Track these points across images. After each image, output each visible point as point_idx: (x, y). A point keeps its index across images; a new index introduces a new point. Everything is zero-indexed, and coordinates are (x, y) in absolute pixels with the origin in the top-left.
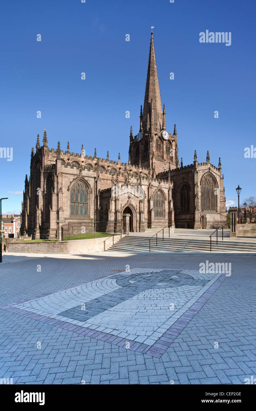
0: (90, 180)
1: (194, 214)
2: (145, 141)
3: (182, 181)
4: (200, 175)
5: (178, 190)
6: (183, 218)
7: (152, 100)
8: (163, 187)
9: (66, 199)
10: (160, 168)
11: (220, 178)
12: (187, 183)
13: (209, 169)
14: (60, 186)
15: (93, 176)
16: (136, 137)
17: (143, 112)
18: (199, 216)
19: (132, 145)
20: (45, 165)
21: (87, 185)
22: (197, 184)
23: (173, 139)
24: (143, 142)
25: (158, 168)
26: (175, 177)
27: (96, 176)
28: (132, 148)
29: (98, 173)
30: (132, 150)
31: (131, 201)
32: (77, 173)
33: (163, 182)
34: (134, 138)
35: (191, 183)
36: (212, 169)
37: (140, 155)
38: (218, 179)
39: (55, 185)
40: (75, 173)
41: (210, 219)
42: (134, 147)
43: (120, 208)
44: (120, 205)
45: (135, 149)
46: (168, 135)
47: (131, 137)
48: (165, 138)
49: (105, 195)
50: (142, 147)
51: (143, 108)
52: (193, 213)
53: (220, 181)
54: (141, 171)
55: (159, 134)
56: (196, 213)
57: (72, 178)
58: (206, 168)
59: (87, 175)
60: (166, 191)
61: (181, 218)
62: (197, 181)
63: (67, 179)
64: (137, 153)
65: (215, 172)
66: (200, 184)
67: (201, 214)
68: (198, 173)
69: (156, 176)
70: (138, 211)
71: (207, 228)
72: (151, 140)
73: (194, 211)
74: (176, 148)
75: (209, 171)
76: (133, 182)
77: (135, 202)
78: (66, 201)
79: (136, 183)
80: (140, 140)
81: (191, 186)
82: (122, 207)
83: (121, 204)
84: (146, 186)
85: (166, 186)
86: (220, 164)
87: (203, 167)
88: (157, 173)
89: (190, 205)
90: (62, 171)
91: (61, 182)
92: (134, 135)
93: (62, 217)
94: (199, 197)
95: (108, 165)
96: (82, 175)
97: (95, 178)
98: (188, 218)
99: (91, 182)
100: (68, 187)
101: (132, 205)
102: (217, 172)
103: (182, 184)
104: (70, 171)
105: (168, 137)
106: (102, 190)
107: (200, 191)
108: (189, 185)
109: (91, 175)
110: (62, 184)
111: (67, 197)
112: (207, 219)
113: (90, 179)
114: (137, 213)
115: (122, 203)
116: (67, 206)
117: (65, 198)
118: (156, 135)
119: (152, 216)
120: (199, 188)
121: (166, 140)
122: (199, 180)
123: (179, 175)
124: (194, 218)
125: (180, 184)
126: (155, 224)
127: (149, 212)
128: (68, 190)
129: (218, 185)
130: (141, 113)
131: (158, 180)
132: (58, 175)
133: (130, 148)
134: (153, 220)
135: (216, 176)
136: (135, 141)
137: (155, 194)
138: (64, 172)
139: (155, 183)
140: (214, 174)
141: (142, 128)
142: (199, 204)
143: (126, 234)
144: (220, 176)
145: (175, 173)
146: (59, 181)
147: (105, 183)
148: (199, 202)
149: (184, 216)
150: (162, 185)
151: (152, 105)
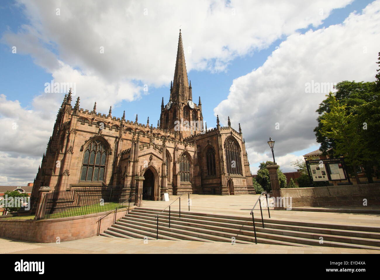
0: (110, 140)
1: (220, 178)
2: (174, 109)
3: (207, 144)
4: (223, 137)
5: (204, 154)
6: (210, 182)
7: (180, 76)
8: (190, 150)
9: (77, 161)
10: (187, 134)
11: (242, 142)
12: (212, 146)
13: (231, 133)
14: (70, 144)
15: (114, 135)
16: (166, 106)
17: (172, 86)
18: (226, 180)
19: (163, 113)
20: (64, 122)
21: (106, 145)
22: (221, 146)
23: (198, 108)
24: (173, 110)
25: (185, 133)
26: (200, 140)
27: (118, 135)
28: (163, 115)
29: (120, 132)
30: (163, 117)
31: (152, 163)
32: (96, 131)
33: (189, 145)
34: (164, 107)
35: (215, 146)
36: (234, 133)
37: (169, 122)
38: (240, 143)
39: (65, 143)
40: (94, 131)
41: (236, 183)
42: (164, 115)
43: (139, 172)
44: (139, 167)
45: (165, 117)
46: (194, 105)
47: (162, 106)
48: (191, 107)
49: (126, 156)
50: (171, 115)
51: (173, 83)
52: (219, 176)
53: (242, 144)
54: (169, 135)
55: (186, 104)
56: (222, 177)
57: (88, 136)
58: (229, 132)
59: (108, 134)
60: (192, 154)
61: (208, 183)
62: (221, 143)
63: (82, 137)
64: (167, 120)
65: (236, 136)
66: (224, 147)
67: (228, 178)
68: (221, 136)
69: (183, 140)
70: (160, 174)
71: (235, 194)
72: (178, 108)
73: (221, 175)
74: (201, 116)
75: (231, 135)
76: (158, 144)
77: (157, 164)
78: (76, 163)
79: (162, 145)
80: (169, 108)
81: (216, 149)
82: (142, 169)
83: (141, 167)
84: (172, 149)
85: (192, 150)
86: (240, 129)
87: (225, 130)
88: (184, 138)
89: (216, 169)
90: (77, 128)
91: (73, 141)
92: (165, 105)
93: (66, 183)
94: (224, 160)
95: (136, 127)
96: (102, 133)
97: (116, 138)
98: (215, 182)
99: (112, 142)
100: (82, 147)
101: (154, 168)
102: (238, 136)
103: (207, 148)
104: (87, 128)
105: (194, 106)
106: (123, 151)
107: (224, 154)
108: (214, 148)
109: (113, 134)
110: (74, 142)
111: (78, 158)
112: (234, 183)
113: (111, 138)
114: (159, 177)
115: (142, 164)
116: (77, 169)
117: (76, 159)
118: (183, 104)
119: (178, 181)
120: (223, 150)
121: (192, 109)
122: (223, 143)
123: (203, 138)
124: (221, 183)
125: (206, 147)
126: (182, 190)
127: (175, 176)
128: (81, 150)
129: (240, 148)
130: (171, 86)
131: (184, 143)
132: (70, 132)
133: (161, 115)
134: (179, 185)
135: (238, 140)
136: (165, 109)
137: (181, 157)
138: (79, 129)
139: (181, 146)
140: (236, 138)
141: (171, 99)
142: (225, 168)
143: (137, 205)
144: (241, 140)
145: (200, 136)
146: (71, 138)
147: (128, 144)
148: (224, 165)
149: (211, 181)
150: (188, 148)
151: (180, 80)
